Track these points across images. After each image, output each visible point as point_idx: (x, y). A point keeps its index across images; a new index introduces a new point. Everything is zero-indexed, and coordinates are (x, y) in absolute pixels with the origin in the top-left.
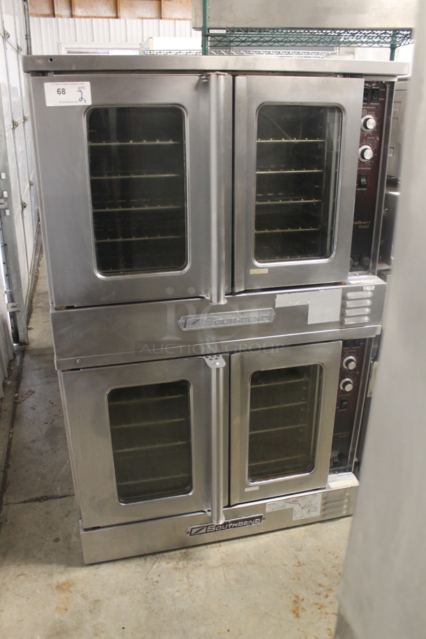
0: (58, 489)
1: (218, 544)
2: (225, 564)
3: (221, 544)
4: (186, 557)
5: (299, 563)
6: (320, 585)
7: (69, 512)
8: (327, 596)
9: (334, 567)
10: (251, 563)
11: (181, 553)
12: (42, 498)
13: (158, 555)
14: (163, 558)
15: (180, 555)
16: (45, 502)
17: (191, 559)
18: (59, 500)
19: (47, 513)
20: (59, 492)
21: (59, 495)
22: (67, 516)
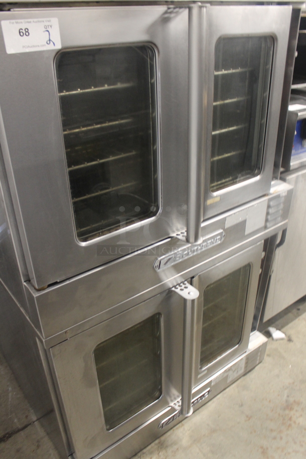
0: (16, 420)
1: (180, 424)
2: (196, 440)
3: (183, 422)
4: (162, 446)
5: (247, 416)
6: (272, 430)
7: (38, 441)
8: (281, 438)
9: (272, 410)
10: (213, 431)
11: (156, 444)
12: (4, 436)
13: (139, 454)
14: (145, 455)
15: (156, 447)
16: (10, 440)
17: (167, 447)
18: (22, 433)
19: (18, 451)
20: (17, 424)
21: (20, 427)
22: (38, 446)
